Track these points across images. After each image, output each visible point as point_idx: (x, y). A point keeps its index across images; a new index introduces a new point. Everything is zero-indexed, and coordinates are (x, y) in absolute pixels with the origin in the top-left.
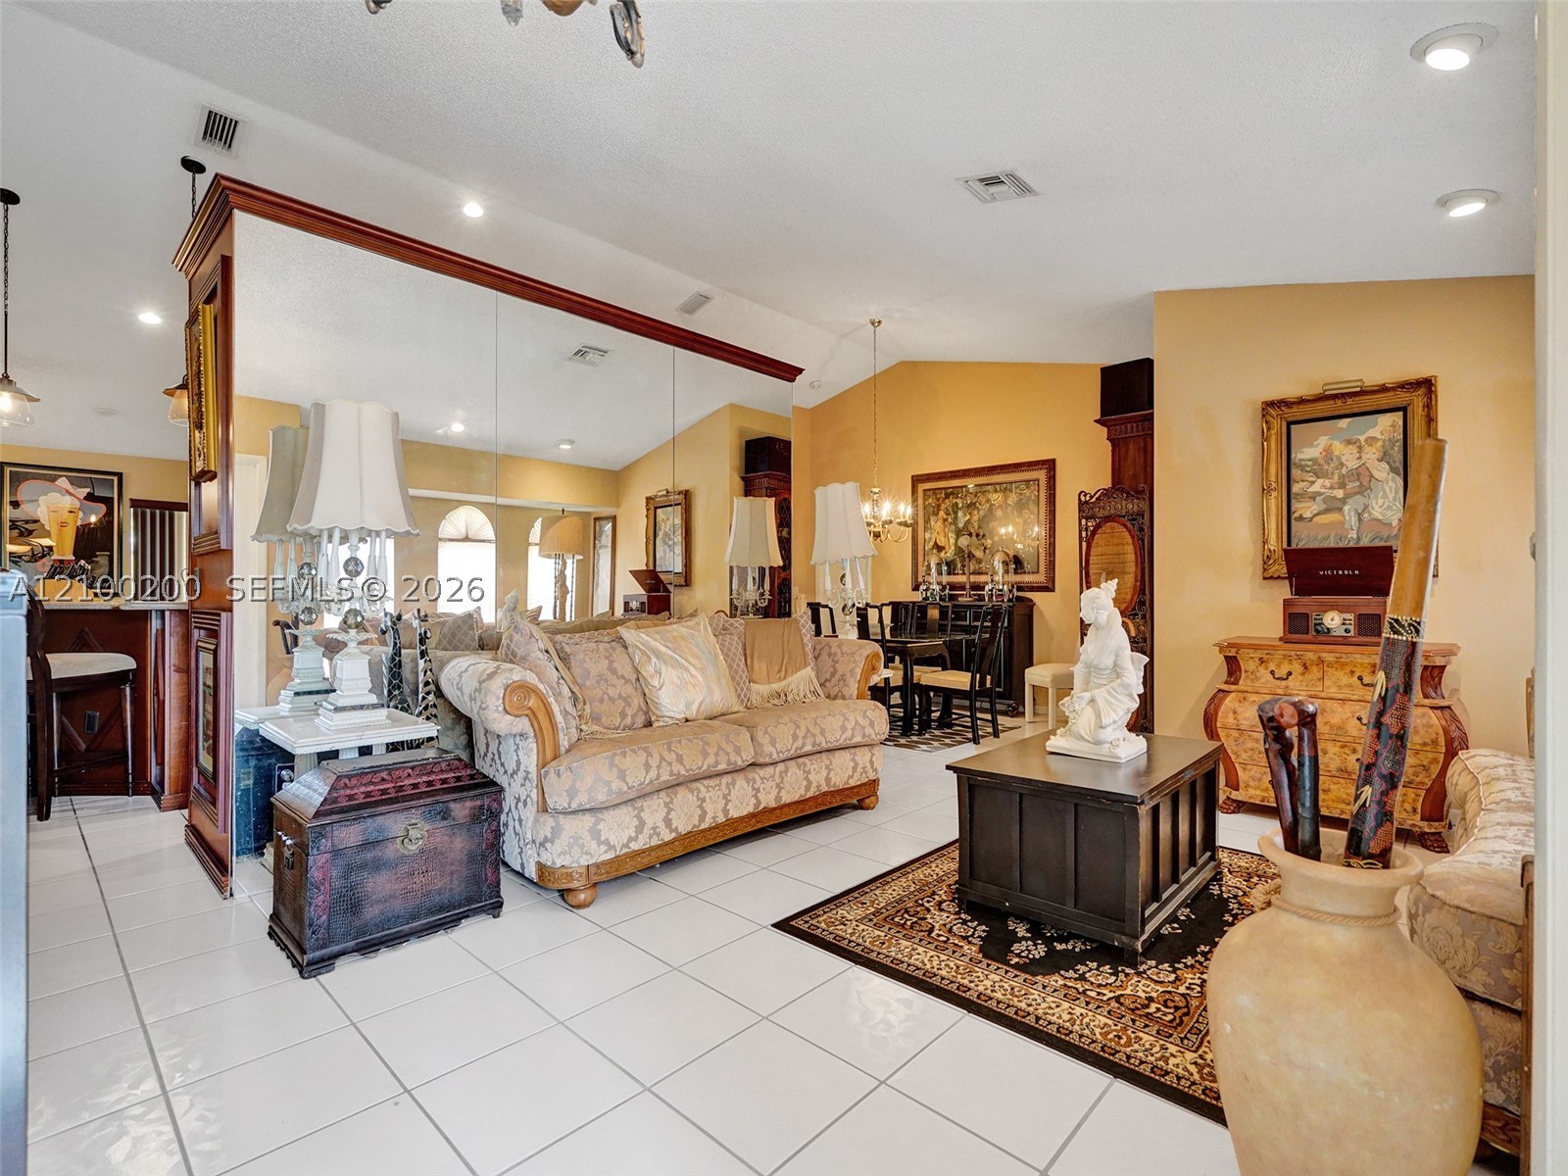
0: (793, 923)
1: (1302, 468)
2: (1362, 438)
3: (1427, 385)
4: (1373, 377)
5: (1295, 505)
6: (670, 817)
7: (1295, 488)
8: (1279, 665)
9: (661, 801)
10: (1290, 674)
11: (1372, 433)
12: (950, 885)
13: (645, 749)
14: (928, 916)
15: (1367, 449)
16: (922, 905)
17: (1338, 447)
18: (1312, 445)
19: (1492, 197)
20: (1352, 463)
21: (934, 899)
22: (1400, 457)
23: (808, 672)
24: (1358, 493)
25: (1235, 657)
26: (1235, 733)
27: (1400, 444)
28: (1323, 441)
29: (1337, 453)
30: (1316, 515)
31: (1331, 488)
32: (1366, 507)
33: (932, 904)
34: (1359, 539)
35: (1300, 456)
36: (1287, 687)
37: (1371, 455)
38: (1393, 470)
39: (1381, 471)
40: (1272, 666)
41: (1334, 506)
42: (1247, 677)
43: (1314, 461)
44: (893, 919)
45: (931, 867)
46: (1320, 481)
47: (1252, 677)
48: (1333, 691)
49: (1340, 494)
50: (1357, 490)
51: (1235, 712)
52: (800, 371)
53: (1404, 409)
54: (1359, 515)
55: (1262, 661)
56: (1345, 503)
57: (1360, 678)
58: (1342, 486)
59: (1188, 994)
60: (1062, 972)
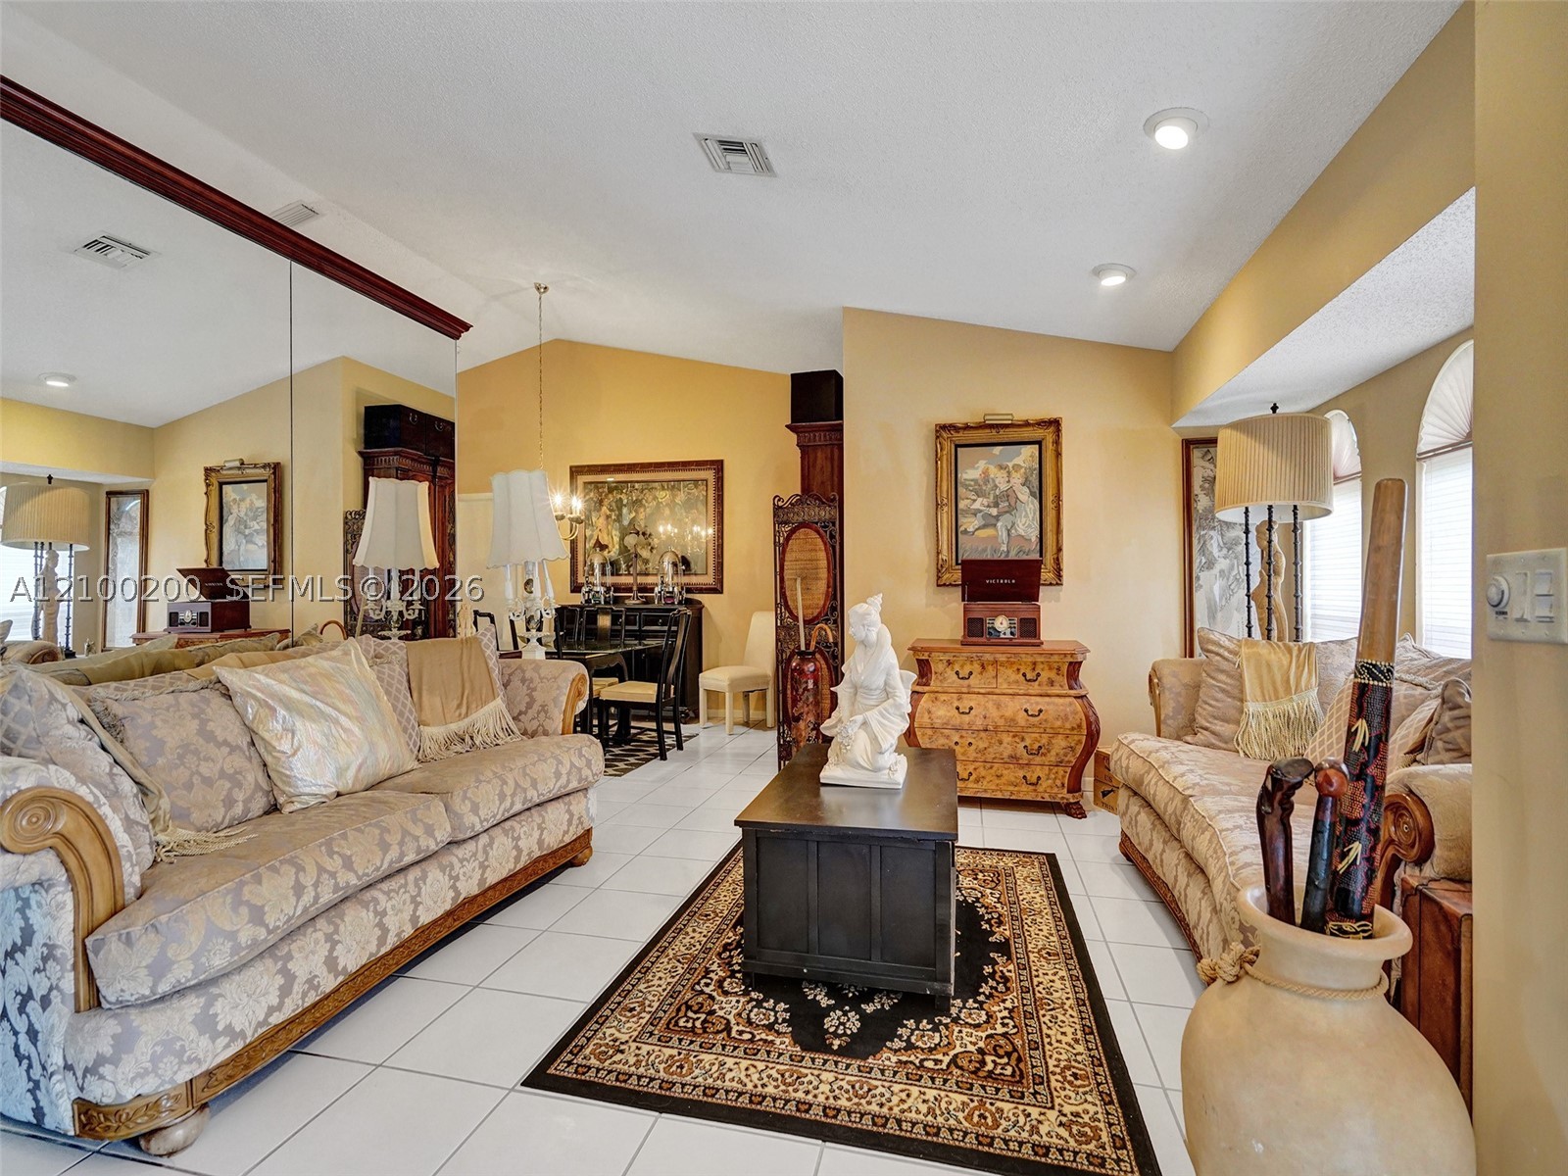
0: (551, 1071)
1: (966, 487)
2: (1010, 465)
3: (1055, 424)
4: (1021, 414)
5: (961, 520)
6: (335, 954)
7: (962, 505)
8: (962, 666)
9: (320, 935)
10: (971, 673)
11: (1018, 461)
12: (719, 954)
13: (292, 862)
14: (716, 1007)
15: (1014, 474)
16: (702, 992)
17: (993, 471)
18: (976, 467)
19: (1131, 273)
20: (1003, 487)
21: (711, 979)
22: (1036, 483)
23: (498, 704)
24: (1007, 512)
25: (927, 660)
26: (929, 732)
27: (1036, 472)
28: (982, 464)
29: (992, 476)
30: (977, 529)
31: (988, 506)
32: (1013, 524)
33: (712, 987)
34: (1008, 552)
35: (965, 476)
36: (969, 686)
37: (1017, 479)
38: (1032, 494)
39: (1024, 494)
40: (957, 668)
41: (990, 522)
42: (937, 678)
43: (975, 481)
44: (676, 1024)
45: (687, 933)
46: (980, 500)
47: (941, 678)
48: (1004, 687)
49: (994, 511)
50: (1007, 509)
51: (929, 712)
52: (466, 327)
53: (1039, 443)
54: (1009, 531)
55: (949, 663)
56: (998, 520)
57: (1024, 675)
58: (996, 505)
59: (1007, 1033)
60: (888, 1044)
